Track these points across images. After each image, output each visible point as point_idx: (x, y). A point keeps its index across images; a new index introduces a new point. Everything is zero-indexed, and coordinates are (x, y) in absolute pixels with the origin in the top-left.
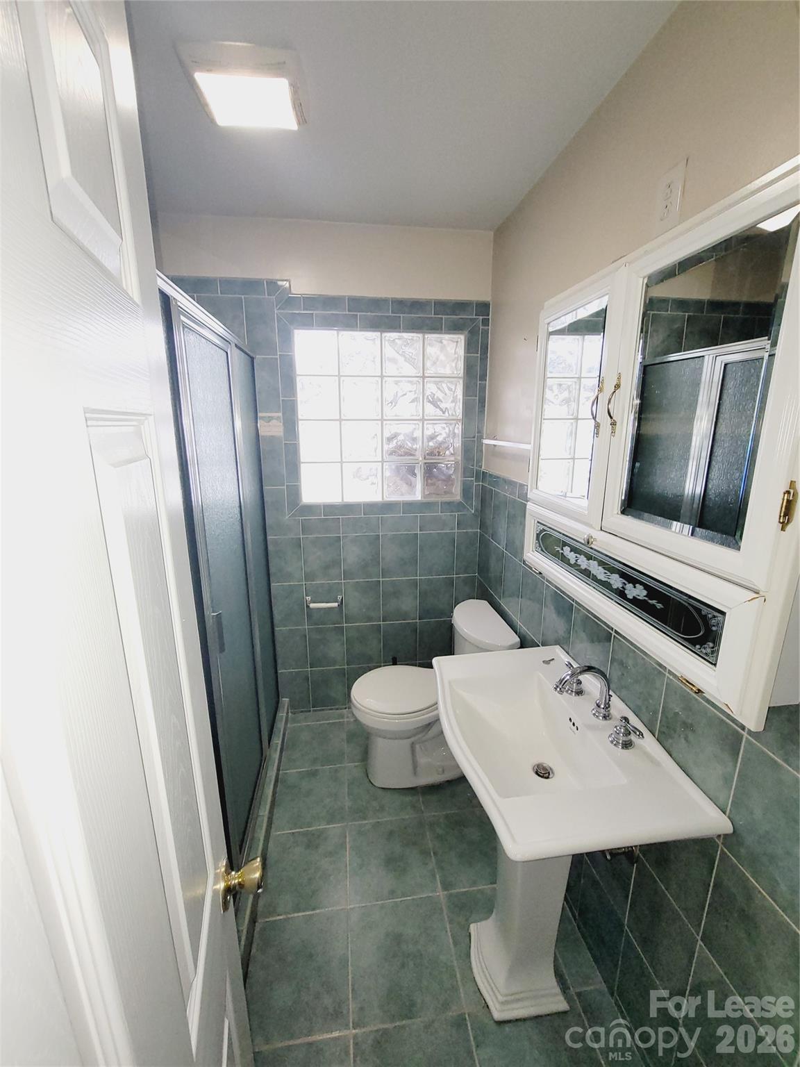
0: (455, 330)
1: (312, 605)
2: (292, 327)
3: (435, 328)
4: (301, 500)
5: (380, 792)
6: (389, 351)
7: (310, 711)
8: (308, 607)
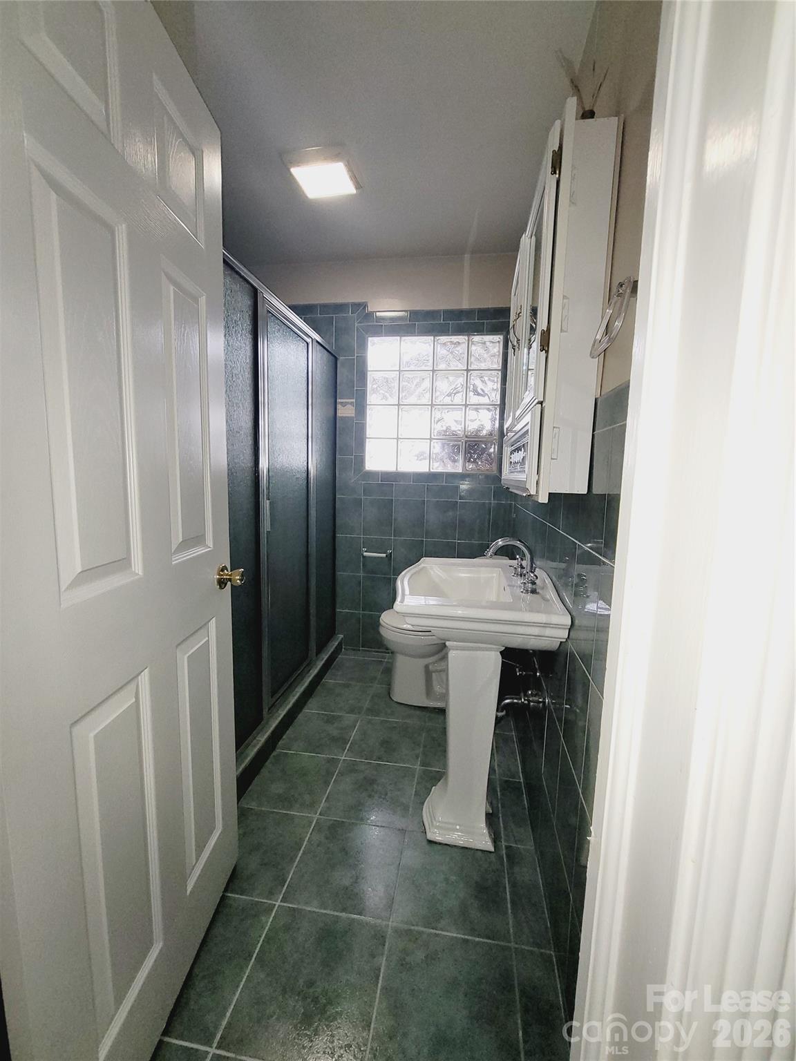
0: (494, 331)
1: (365, 554)
2: (367, 336)
3: (479, 330)
4: (365, 468)
5: (396, 705)
6: (441, 351)
7: (359, 650)
8: (363, 555)
